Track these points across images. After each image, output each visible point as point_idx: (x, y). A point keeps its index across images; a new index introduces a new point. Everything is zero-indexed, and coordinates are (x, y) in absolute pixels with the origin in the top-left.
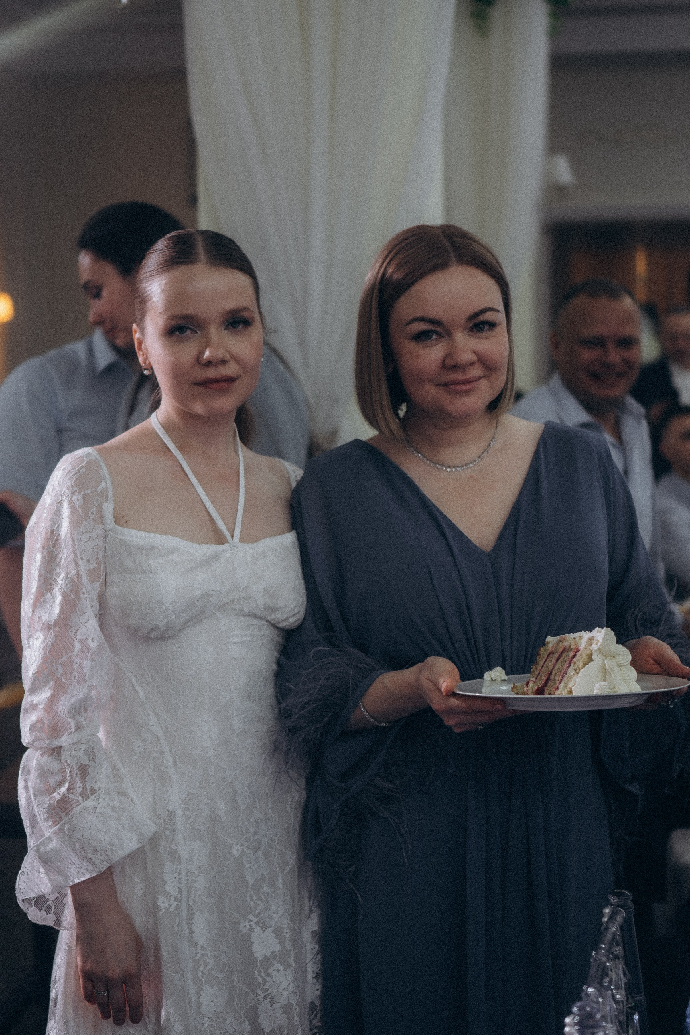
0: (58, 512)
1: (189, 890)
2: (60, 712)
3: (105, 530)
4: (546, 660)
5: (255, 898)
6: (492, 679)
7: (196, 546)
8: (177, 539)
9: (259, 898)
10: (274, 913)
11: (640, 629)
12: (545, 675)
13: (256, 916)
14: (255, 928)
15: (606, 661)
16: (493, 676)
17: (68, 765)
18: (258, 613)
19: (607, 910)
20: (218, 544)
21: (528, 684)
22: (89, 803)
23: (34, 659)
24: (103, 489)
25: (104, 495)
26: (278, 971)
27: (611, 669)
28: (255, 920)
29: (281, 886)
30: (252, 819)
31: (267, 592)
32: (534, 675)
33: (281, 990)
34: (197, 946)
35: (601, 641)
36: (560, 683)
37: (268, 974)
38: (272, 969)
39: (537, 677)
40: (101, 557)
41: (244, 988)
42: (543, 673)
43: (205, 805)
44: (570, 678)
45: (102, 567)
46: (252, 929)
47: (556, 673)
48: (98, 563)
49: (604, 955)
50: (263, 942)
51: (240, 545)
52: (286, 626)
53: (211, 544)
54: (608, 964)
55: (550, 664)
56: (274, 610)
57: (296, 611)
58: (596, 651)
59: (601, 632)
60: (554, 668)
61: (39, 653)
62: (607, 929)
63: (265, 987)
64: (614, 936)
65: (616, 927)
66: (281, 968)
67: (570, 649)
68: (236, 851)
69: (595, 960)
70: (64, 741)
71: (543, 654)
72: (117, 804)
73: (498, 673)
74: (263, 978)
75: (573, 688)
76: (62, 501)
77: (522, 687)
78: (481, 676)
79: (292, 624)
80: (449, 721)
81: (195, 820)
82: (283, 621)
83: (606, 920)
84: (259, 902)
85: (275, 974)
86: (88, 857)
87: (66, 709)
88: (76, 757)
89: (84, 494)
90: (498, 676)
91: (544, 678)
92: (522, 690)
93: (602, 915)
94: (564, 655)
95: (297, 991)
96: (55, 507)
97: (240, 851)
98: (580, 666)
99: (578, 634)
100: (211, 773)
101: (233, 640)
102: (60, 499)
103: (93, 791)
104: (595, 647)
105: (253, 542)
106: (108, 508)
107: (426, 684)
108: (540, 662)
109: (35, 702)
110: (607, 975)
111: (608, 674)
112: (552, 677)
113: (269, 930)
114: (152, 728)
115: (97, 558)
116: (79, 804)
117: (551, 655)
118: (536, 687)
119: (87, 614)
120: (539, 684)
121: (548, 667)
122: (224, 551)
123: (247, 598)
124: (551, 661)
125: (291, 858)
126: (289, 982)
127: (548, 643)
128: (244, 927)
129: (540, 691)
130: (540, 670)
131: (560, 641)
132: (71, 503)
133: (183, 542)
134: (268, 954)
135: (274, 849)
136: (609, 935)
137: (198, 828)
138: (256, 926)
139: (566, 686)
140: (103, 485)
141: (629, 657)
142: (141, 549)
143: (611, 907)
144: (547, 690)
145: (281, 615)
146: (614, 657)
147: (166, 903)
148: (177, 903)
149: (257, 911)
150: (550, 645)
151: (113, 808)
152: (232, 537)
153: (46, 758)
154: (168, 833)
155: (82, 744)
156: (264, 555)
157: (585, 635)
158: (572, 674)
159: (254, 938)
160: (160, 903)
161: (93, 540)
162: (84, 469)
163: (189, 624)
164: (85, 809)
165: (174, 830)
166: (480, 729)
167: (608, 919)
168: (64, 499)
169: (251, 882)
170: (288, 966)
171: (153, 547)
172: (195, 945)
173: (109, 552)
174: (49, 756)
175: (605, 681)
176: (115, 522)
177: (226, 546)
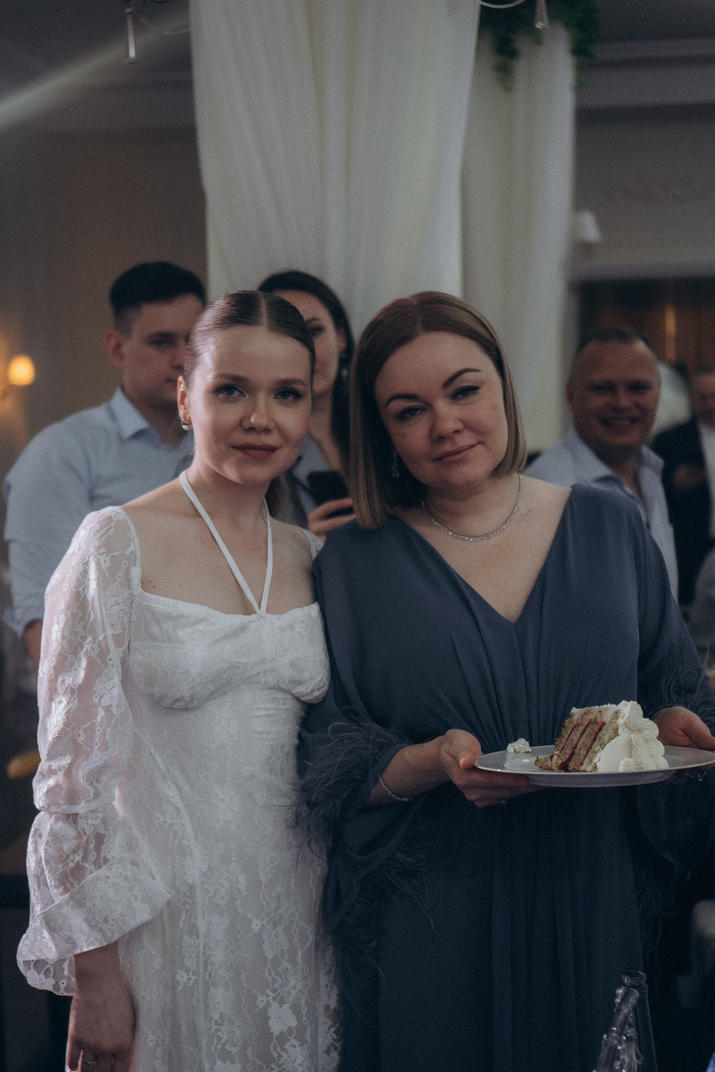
0: (85, 573)
1: (206, 963)
2: (80, 779)
3: (132, 595)
4: (571, 733)
5: (273, 973)
6: (515, 751)
7: (224, 616)
8: (206, 608)
9: (277, 973)
10: (292, 988)
11: (674, 697)
12: (570, 749)
13: (274, 991)
14: (272, 1004)
15: (632, 736)
16: (516, 747)
17: (85, 833)
18: (284, 686)
19: (620, 991)
20: (246, 615)
21: (551, 757)
22: (102, 872)
23: (55, 723)
24: (132, 552)
25: (132, 559)
26: (294, 1046)
27: (637, 744)
28: (273, 995)
29: (301, 962)
30: (274, 894)
31: (293, 665)
32: (558, 748)
33: (296, 1065)
34: (211, 1020)
35: (627, 715)
36: (585, 758)
37: (285, 1050)
38: (288, 1044)
39: (561, 750)
40: (126, 625)
41: (259, 1062)
42: (568, 746)
43: (225, 879)
44: (596, 752)
45: (127, 632)
46: (269, 1005)
47: (581, 748)
48: (124, 629)
49: (615, 1038)
50: (280, 1018)
51: (268, 615)
52: (309, 700)
53: (238, 613)
54: (619, 1048)
55: (575, 737)
56: (299, 683)
57: (322, 685)
58: (621, 725)
59: (627, 706)
60: (579, 741)
61: (61, 718)
62: (619, 1010)
63: (281, 1062)
64: (626, 1017)
65: (629, 1008)
66: (298, 1044)
67: (596, 722)
68: (256, 925)
69: (606, 1044)
70: (81, 808)
71: (568, 726)
72: (129, 874)
73: (522, 744)
74: (278, 1054)
75: (598, 764)
76: (89, 562)
77: (546, 760)
78: (505, 748)
79: (316, 697)
80: (471, 796)
81: (215, 894)
82: (308, 694)
83: (619, 1001)
84: (278, 978)
85: (291, 1050)
86: (98, 927)
87: (85, 776)
88: (93, 826)
89: (113, 556)
90: (521, 748)
91: (569, 752)
92: (546, 763)
93: (615, 996)
94: (589, 729)
95: (311, 1067)
96: (82, 568)
97: (260, 926)
98: (606, 740)
99: (605, 706)
100: (233, 847)
101: (257, 714)
102: (86, 560)
103: (106, 860)
104: (621, 721)
105: (280, 614)
106: (136, 573)
107: (446, 758)
108: (565, 735)
109: (53, 768)
110: (618, 1059)
111: (634, 749)
112: (577, 751)
113: (286, 1006)
114: (173, 800)
115: (123, 623)
116: (92, 872)
117: (576, 728)
118: (560, 762)
119: (112, 681)
120: (563, 759)
121: (572, 740)
122: (251, 622)
123: (272, 670)
124: (576, 734)
125: (310, 934)
126: (304, 1058)
127: (573, 715)
128: (261, 1001)
129: (564, 767)
130: (565, 743)
131: (585, 714)
132: (98, 564)
133: (211, 611)
134: (285, 1029)
135: (295, 924)
136: (621, 1017)
137: (218, 902)
138: (273, 1001)
139: (591, 761)
140: (132, 548)
141: (656, 731)
142: (168, 617)
143: (624, 988)
144: (571, 765)
145: (306, 688)
146: (640, 731)
147: (186, 977)
148: (196, 978)
149: (275, 987)
150: (576, 717)
151: (126, 878)
152: (260, 607)
153: (60, 824)
154: (187, 907)
155: (99, 812)
156: (292, 627)
157: (611, 708)
158: (597, 749)
159: (270, 1013)
160: (178, 977)
161: (119, 604)
162: (112, 530)
163: (214, 696)
164: (98, 878)
165: (194, 903)
166: (503, 803)
167: (621, 1001)
168: (91, 560)
169: (270, 957)
170: (303, 1042)
171: (181, 616)
172: (211, 1019)
173: (134, 618)
174: (64, 822)
175: (631, 757)
176: (142, 587)
177: (253, 616)
